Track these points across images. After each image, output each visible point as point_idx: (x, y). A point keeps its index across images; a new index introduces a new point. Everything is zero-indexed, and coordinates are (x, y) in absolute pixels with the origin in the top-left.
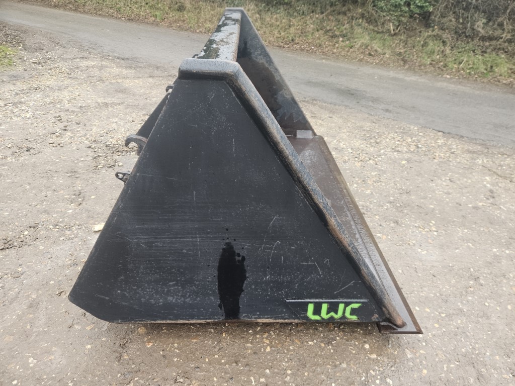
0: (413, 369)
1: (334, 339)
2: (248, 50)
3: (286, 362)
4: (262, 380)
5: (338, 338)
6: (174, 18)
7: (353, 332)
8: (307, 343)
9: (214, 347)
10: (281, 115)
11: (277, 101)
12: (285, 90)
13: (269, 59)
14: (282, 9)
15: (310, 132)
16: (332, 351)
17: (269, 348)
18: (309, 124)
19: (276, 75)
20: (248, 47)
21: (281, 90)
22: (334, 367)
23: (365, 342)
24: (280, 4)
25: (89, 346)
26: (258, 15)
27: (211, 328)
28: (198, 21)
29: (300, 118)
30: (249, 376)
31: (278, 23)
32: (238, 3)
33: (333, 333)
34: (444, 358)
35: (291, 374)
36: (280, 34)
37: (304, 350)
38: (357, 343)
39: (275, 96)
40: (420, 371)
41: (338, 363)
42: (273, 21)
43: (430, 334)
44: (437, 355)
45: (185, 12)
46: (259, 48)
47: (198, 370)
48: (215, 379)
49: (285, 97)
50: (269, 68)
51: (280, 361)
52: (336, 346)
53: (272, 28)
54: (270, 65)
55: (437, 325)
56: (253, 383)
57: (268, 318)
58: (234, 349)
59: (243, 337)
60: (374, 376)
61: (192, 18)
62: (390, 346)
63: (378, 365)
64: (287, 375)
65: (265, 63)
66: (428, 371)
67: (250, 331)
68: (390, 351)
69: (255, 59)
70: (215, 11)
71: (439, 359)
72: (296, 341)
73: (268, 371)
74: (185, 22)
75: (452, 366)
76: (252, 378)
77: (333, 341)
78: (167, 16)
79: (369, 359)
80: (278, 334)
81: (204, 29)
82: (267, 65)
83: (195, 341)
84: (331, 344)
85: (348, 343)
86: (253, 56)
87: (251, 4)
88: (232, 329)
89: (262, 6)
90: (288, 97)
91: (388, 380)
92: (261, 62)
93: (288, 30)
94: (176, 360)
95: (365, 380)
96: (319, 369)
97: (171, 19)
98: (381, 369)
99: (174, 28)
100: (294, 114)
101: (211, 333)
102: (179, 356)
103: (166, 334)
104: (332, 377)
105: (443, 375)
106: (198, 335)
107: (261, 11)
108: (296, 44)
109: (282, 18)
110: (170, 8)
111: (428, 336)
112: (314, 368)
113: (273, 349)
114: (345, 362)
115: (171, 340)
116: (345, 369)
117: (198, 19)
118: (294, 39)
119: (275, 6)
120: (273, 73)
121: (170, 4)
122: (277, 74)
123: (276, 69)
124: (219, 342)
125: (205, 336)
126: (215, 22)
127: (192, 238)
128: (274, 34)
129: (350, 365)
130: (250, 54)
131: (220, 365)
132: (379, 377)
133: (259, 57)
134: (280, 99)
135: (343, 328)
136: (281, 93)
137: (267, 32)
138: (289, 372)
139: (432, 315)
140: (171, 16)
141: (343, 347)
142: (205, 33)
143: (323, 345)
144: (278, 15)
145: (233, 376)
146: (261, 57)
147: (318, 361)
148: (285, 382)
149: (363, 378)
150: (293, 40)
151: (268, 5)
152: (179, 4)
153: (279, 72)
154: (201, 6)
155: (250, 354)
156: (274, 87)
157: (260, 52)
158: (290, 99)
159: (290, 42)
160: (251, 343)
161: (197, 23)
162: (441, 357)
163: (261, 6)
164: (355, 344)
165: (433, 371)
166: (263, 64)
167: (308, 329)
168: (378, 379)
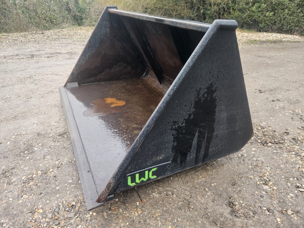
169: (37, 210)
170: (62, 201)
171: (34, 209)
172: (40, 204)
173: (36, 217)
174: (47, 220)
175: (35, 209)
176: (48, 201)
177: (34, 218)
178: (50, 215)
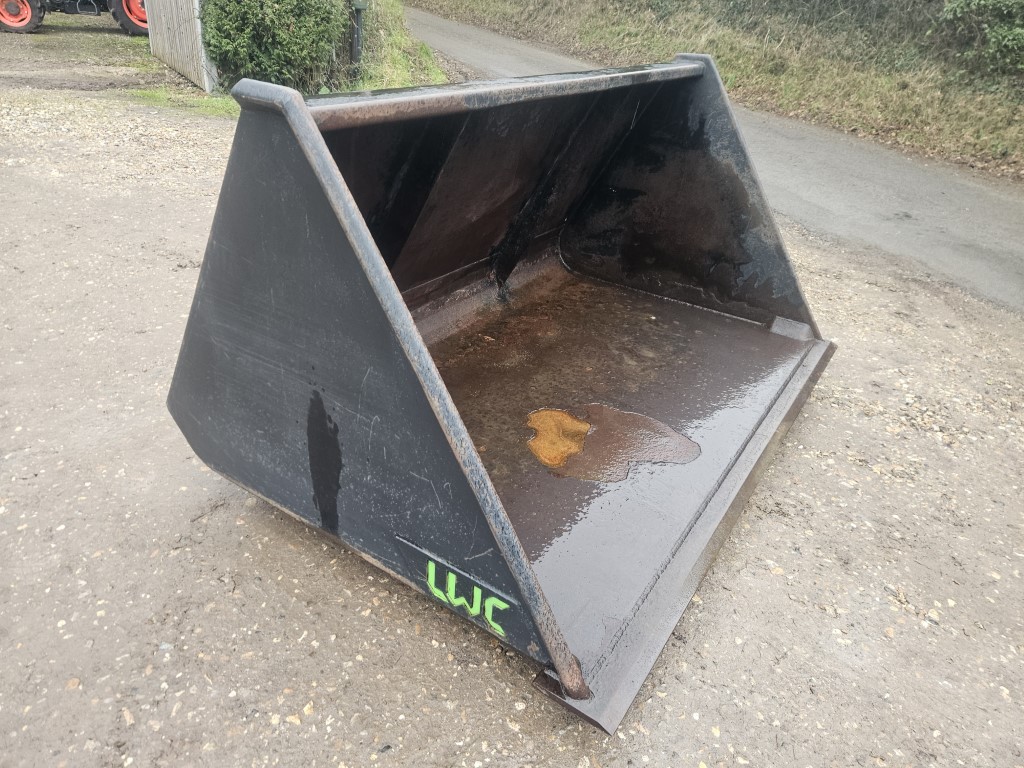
1: (478, 662)
2: (706, 136)
3: (372, 644)
4: (315, 644)
5: (485, 664)
6: (758, 87)
7: (521, 672)
8: (431, 639)
9: (306, 569)
10: (746, 277)
11: (744, 245)
12: (765, 226)
13: (742, 159)
14: (1005, 83)
15: (806, 328)
16: (455, 675)
17: (369, 611)
18: (806, 309)
19: (751, 192)
20: (706, 131)
21: (755, 226)
22: (430, 697)
23: (524, 698)
24: (1004, 73)
25: (184, 488)
26: (938, 93)
27: (326, 544)
28: (801, 95)
29: (788, 292)
30: (305, 628)
31: (982, 113)
32: (902, 65)
33: (487, 652)
35: (359, 661)
36: (978, 137)
37: (414, 646)
38: (508, 691)
39: (742, 236)
41: (445, 696)
42: (971, 108)
45: (783, 77)
46: (726, 134)
47: (257, 582)
48: (264, 605)
49: (761, 241)
50: (740, 178)
51: (365, 638)
52: (469, 673)
53: (964, 123)
54: (743, 171)
56: (300, 640)
57: (375, 557)
58: (325, 586)
59: (353, 579)
60: (480, 753)
61: (792, 88)
62: (562, 732)
63: (508, 744)
64: (353, 660)
65: (733, 166)
67: (370, 578)
68: (554, 740)
69: (714, 155)
70: (847, 77)
72: (417, 627)
73: (333, 637)
74: (776, 95)
76: (306, 633)
77: (473, 663)
78: (746, 81)
79: (503, 726)
80: (402, 603)
81: (806, 111)
82: (736, 170)
83: (292, 547)
84: (467, 665)
85: (495, 681)
86: (713, 149)
87: (933, 67)
88: (351, 561)
89: (957, 75)
90: (768, 241)
92: (725, 161)
93: (1002, 131)
94: (247, 555)
95: (460, 747)
96: (404, 683)
97: (751, 88)
98: (505, 753)
99: (748, 104)
100: (776, 280)
101: (321, 550)
102: (255, 553)
103: (271, 521)
104: (412, 706)
106: (302, 543)
107: (949, 84)
108: (1009, 164)
109: (996, 104)
110: (757, 67)
112: (400, 677)
113: (374, 616)
114: (457, 702)
115: (267, 531)
116: (446, 711)
117: (804, 90)
118: (1009, 151)
119: (989, 75)
120: (746, 187)
121: (761, 60)
122: (755, 191)
123: (754, 182)
124: (318, 566)
125: (309, 549)
126: (837, 99)
127: (275, 365)
128: (962, 136)
129: (461, 711)
130: (708, 143)
131: (288, 593)
132: (487, 760)
133: (723, 152)
134: (750, 242)
135: (511, 657)
136: (754, 230)
137: (947, 130)
138: (359, 658)
140: (754, 81)
141: (480, 681)
142: (805, 118)
143: (450, 658)
144: (989, 97)
145: (287, 616)
146: (728, 152)
147: (417, 673)
148: (340, 666)
149: (461, 744)
150: (1004, 154)
151: (972, 72)
152: (778, 61)
153: (758, 188)
154: (820, 66)
155: (338, 605)
156: (744, 217)
157: (726, 143)
158: (772, 248)
159: (994, 159)
160: (354, 592)
161: (798, 99)
163: (954, 75)
164: (503, 690)
166: (728, 166)
167: (452, 623)
168: (482, 761)
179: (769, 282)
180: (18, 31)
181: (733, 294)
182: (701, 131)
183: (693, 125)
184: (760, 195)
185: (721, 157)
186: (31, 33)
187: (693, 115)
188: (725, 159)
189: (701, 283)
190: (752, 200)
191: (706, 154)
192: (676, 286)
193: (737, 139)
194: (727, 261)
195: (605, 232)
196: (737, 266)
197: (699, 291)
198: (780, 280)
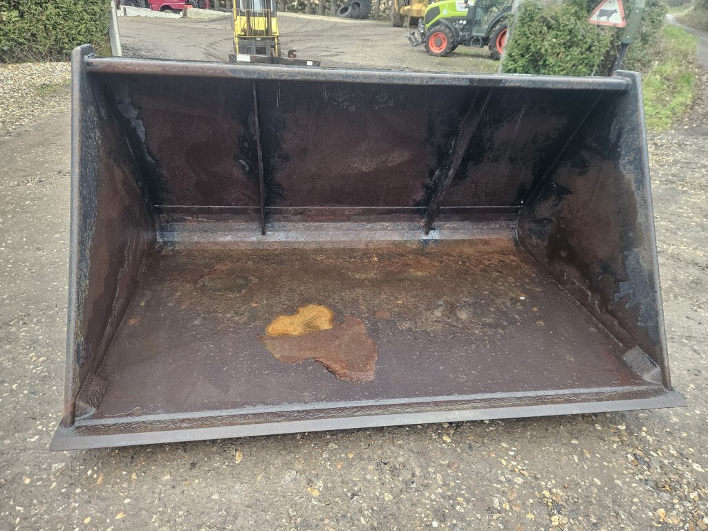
0: (37, 467)
2: (619, 149)
10: (622, 295)
11: (626, 263)
12: (645, 249)
13: (640, 177)
19: (640, 211)
20: (620, 144)
21: (638, 246)
29: (650, 324)
34: (33, 512)
39: (626, 253)
40: (31, 475)
43: (77, 505)
44: (41, 503)
46: (634, 150)
49: (639, 263)
50: (636, 195)
54: (638, 188)
55: (87, 520)
65: (633, 182)
66: (25, 485)
69: (621, 168)
71: (35, 505)
75: (18, 520)
82: (633, 186)
86: (622, 162)
90: (644, 265)
91: (37, 437)
92: (627, 176)
100: (642, 307)
105: (11, 503)
111: (75, 501)
120: (638, 205)
122: (644, 211)
130: (619, 157)
133: (628, 167)
134: (631, 261)
136: (636, 250)
139: (108, 520)
146: (632, 167)
153: (646, 209)
156: (631, 234)
157: (632, 159)
158: (646, 273)
162: (36, 508)
165: (23, 491)
166: (629, 180)
169: (661, 520)
170: (630, 475)
171: (660, 525)
172: (644, 516)
173: (676, 522)
174: (675, 501)
175: (660, 523)
176: (635, 500)
177: (681, 525)
178: (666, 496)
179: (636, 307)
180: (436, 55)
181: (610, 307)
182: (616, 145)
183: (613, 137)
184: (647, 216)
185: (626, 172)
186: (442, 56)
187: (614, 127)
188: (628, 173)
189: (591, 288)
190: (640, 219)
191: (616, 166)
192: (574, 283)
193: (640, 156)
194: (611, 274)
195: (544, 219)
196: (617, 281)
197: (588, 295)
198: (646, 308)
